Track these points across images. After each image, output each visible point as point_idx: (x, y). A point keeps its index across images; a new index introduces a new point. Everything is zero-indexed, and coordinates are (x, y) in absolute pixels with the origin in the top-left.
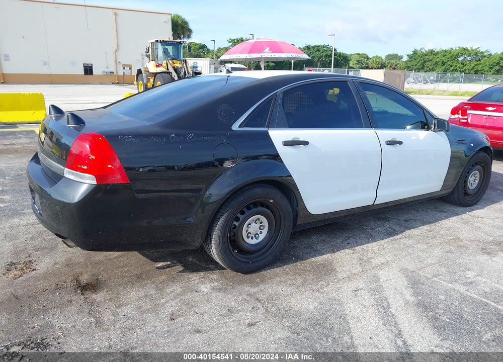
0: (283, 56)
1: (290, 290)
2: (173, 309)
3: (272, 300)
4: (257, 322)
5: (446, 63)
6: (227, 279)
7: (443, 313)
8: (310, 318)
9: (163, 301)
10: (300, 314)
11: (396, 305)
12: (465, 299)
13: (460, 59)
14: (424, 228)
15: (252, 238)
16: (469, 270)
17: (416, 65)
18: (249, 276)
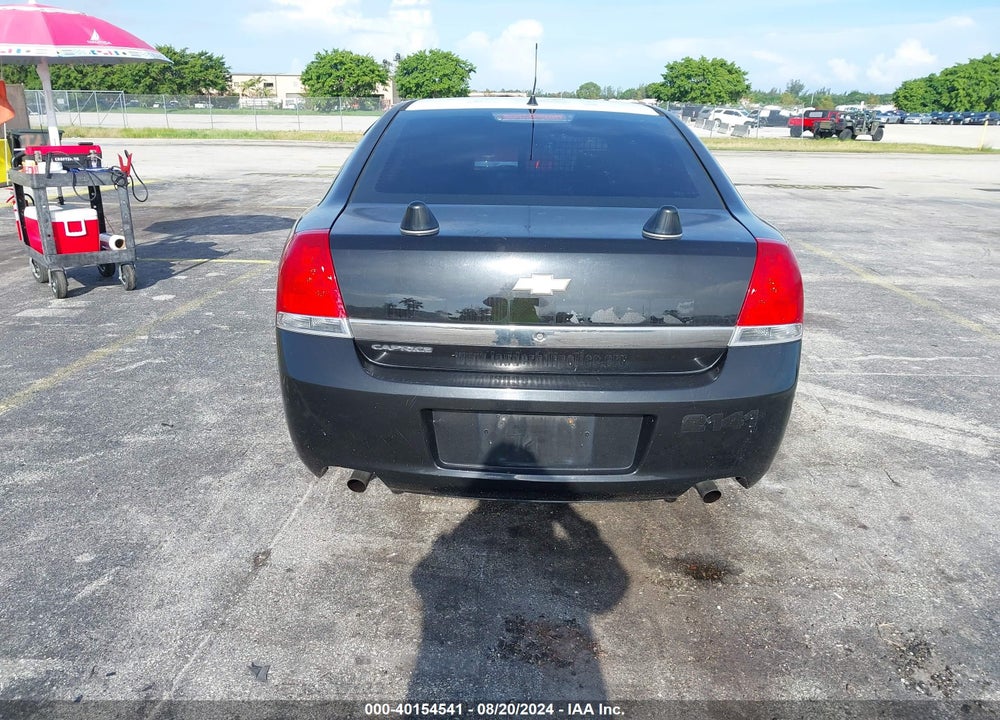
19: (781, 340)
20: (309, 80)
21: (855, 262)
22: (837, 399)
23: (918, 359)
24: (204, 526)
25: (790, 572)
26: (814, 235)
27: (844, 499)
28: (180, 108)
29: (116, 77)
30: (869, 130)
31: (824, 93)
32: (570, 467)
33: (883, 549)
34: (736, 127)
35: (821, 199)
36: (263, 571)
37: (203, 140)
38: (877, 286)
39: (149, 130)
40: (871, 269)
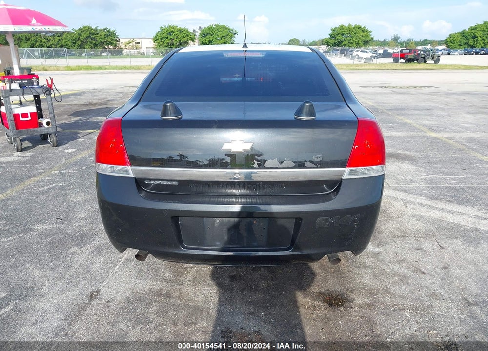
19: (373, 174)
20: (157, 40)
21: (424, 126)
22: (411, 199)
23: (455, 177)
24: (67, 276)
25: (381, 301)
26: (403, 112)
27: (412, 257)
28: (95, 56)
29: (64, 41)
30: (433, 58)
31: (410, 40)
32: (256, 247)
33: (433, 286)
34: (366, 58)
35: (408, 93)
36: (94, 303)
37: (104, 71)
38: (435, 138)
39: (79, 66)
40: (432, 129)
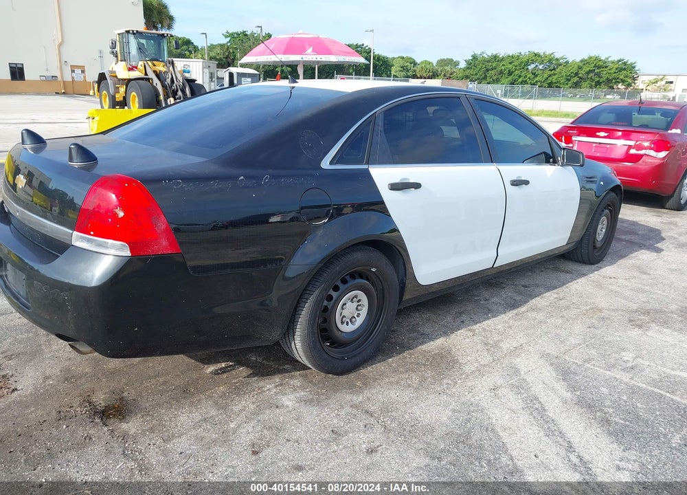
0: (333, 59)
1: (407, 395)
2: (251, 436)
3: (388, 412)
4: (378, 446)
5: (513, 72)
6: (315, 384)
7: (614, 412)
8: (447, 434)
9: (232, 425)
10: (433, 429)
11: (553, 406)
12: (634, 391)
13: (531, 67)
14: (551, 296)
15: (347, 324)
16: (623, 350)
17: (476, 74)
18: (343, 378)
